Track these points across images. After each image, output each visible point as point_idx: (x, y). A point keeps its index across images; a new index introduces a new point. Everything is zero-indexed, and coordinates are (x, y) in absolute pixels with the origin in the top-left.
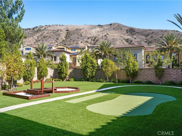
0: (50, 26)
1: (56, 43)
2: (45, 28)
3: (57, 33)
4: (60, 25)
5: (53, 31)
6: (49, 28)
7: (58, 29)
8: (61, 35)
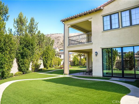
0: (53, 34)
1: (57, 45)
2: (50, 36)
3: (57, 38)
4: (59, 34)
5: (55, 37)
6: (53, 36)
7: (58, 36)
8: (60, 40)
